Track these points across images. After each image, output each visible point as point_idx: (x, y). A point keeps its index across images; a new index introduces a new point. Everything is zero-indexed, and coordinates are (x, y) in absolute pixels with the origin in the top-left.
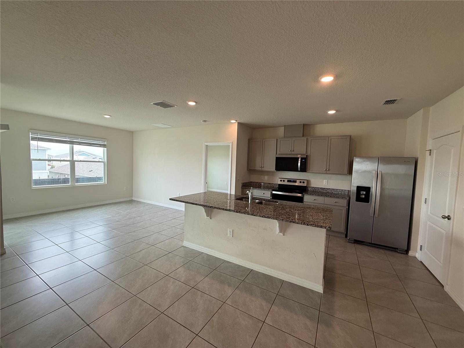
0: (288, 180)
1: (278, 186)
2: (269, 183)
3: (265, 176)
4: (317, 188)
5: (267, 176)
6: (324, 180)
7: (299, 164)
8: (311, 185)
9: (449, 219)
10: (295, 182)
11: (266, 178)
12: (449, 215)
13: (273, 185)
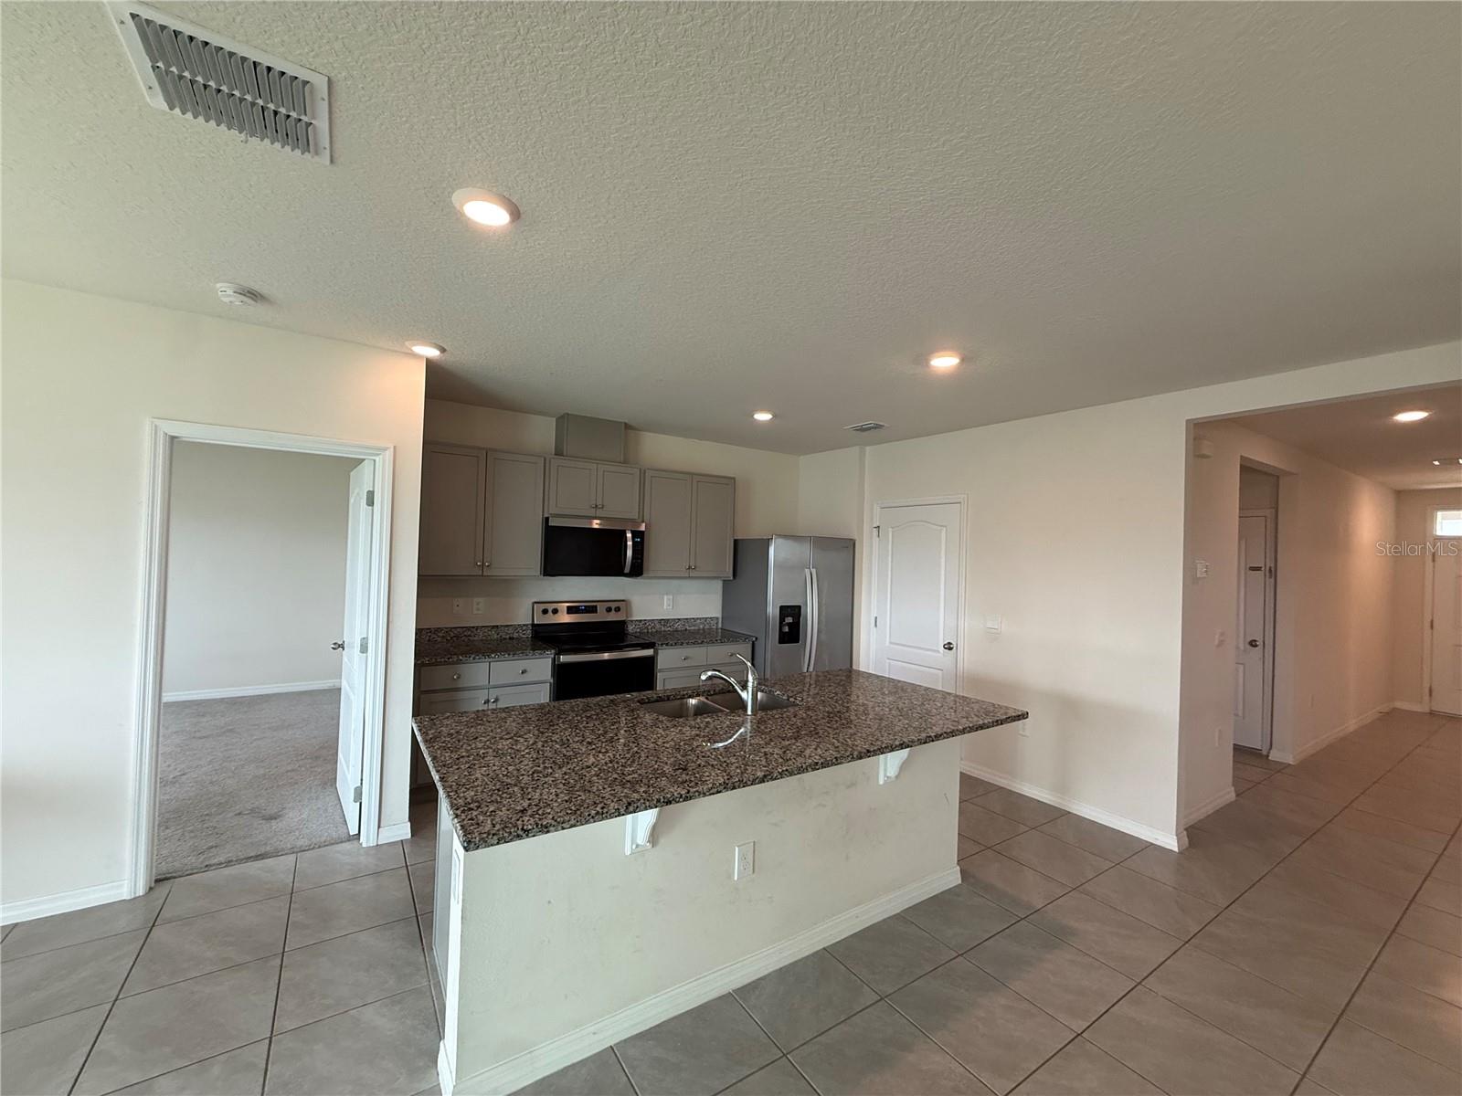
0: (568, 607)
1: (529, 632)
2: (493, 627)
3: (476, 600)
4: (649, 620)
5: (480, 600)
6: (665, 597)
7: (629, 553)
8: (631, 616)
9: (950, 649)
10: (591, 609)
11: (475, 606)
12: (950, 643)
13: (511, 631)
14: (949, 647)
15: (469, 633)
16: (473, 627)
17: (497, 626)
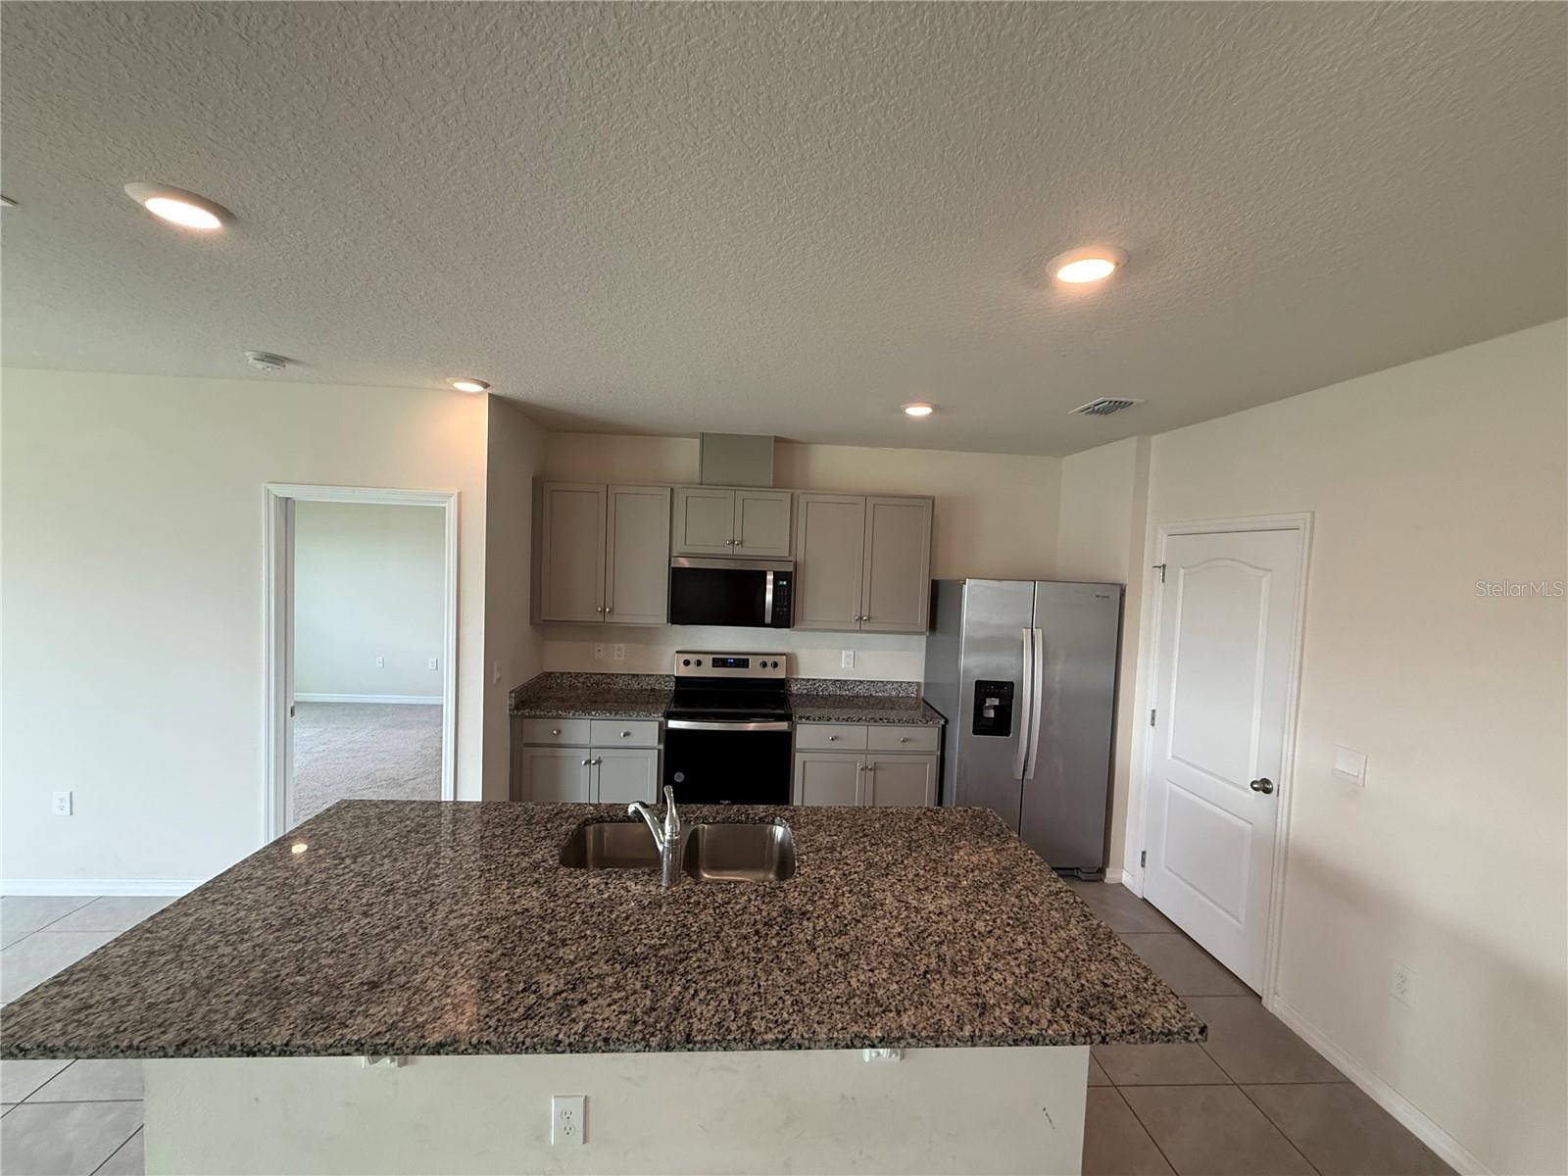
0: (714, 659)
1: (672, 683)
2: (634, 676)
3: (616, 646)
4: (820, 680)
5: (622, 645)
6: (843, 653)
7: (769, 597)
8: (797, 674)
9: (1268, 791)
10: (743, 663)
11: (616, 652)
12: (1265, 781)
13: (652, 681)
14: (1264, 786)
15: (609, 680)
16: (613, 675)
17: (637, 675)
